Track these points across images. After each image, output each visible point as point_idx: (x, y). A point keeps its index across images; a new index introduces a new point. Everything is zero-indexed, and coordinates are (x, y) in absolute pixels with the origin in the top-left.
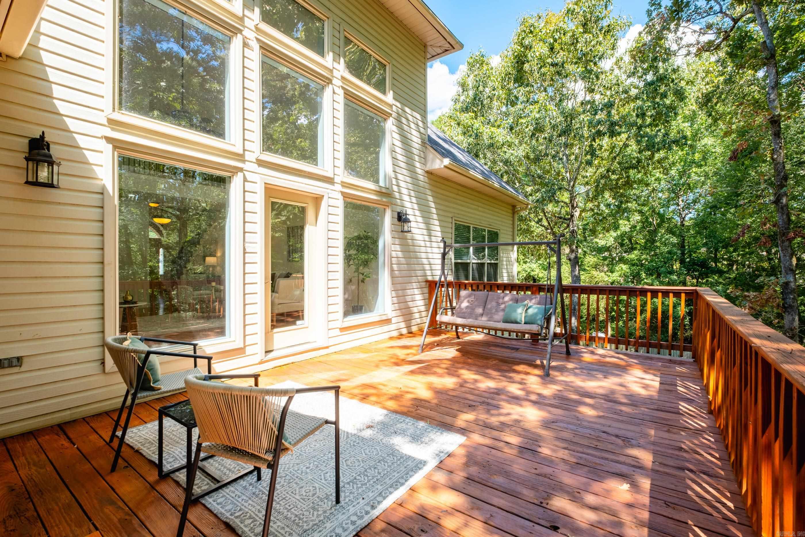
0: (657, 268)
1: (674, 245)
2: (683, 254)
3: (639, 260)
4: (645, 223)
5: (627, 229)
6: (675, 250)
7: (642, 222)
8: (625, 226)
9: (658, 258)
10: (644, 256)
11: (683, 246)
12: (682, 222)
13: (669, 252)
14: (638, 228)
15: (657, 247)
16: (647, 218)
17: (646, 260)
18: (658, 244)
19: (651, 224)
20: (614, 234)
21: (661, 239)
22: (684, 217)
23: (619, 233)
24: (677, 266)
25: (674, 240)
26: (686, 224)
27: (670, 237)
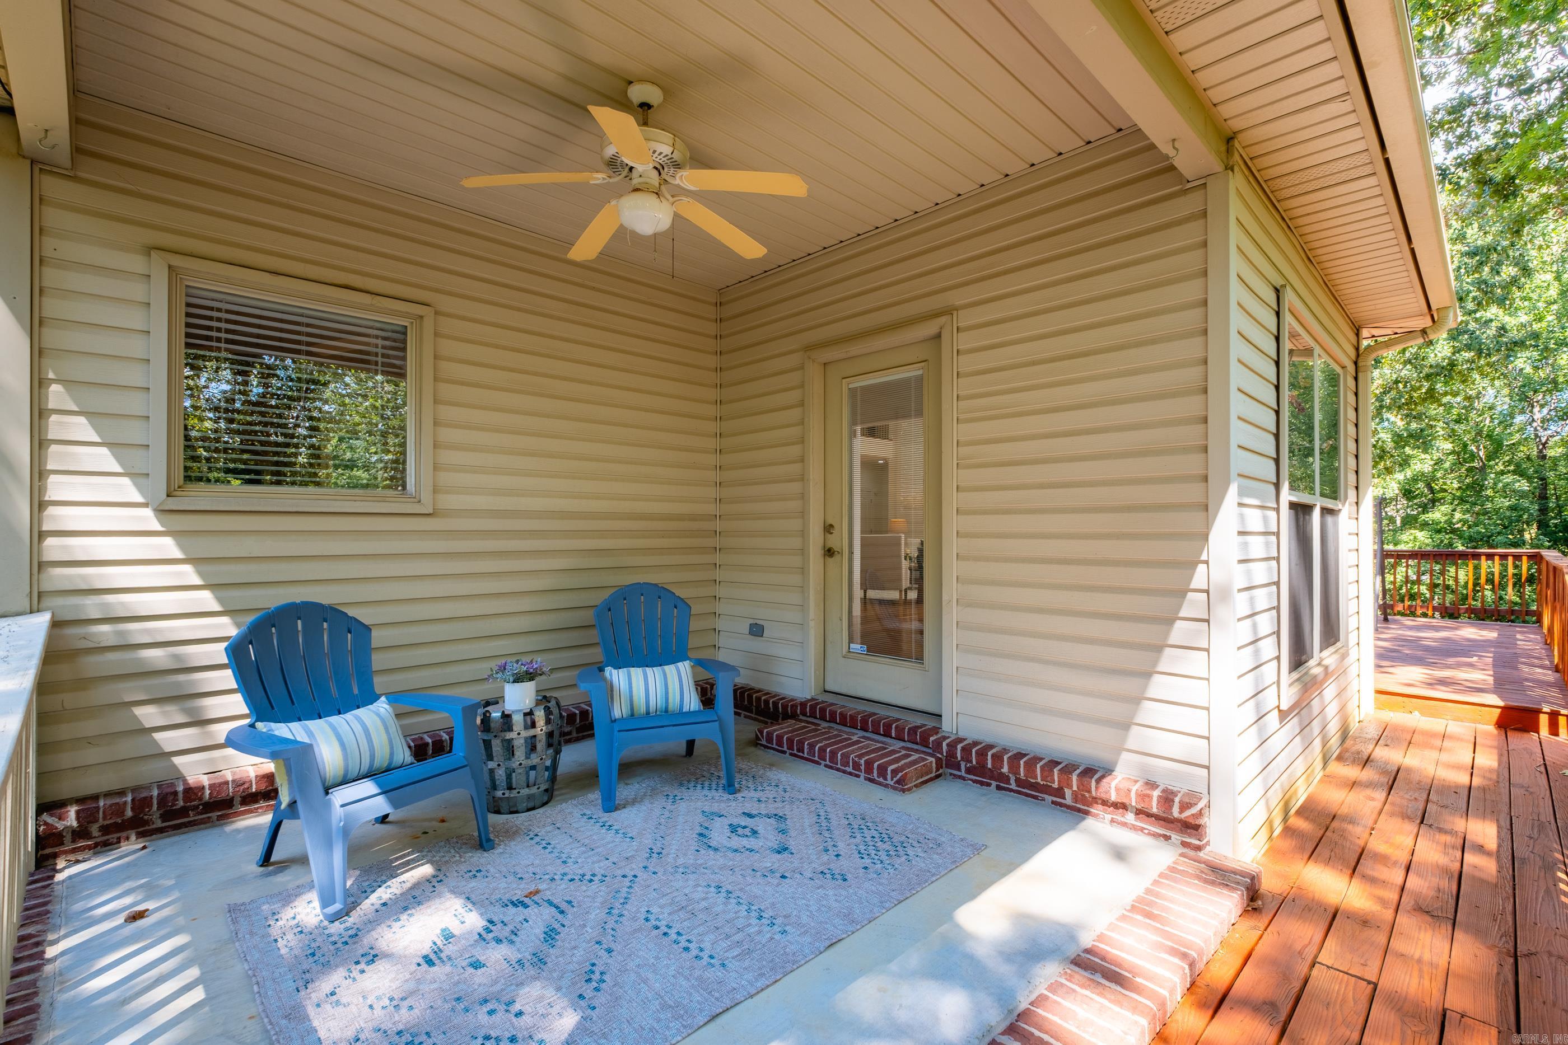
0: (1489, 537)
1: (1523, 495)
2: (1544, 510)
3: (1449, 522)
4: (1462, 455)
5: (1427, 468)
6: (1525, 503)
7: (1458, 454)
8: (1422, 463)
9: (1490, 518)
10: (1458, 516)
11: (1543, 497)
12: (1541, 451)
13: (1513, 508)
14: (1447, 465)
15: (1488, 497)
16: (1465, 446)
17: (1465, 522)
18: (1489, 492)
19: (1473, 457)
20: (1400, 476)
21: (1495, 484)
22: (1546, 443)
23: (1409, 473)
24: (1530, 533)
25: (1523, 485)
26: (1550, 453)
27: (1514, 482)
